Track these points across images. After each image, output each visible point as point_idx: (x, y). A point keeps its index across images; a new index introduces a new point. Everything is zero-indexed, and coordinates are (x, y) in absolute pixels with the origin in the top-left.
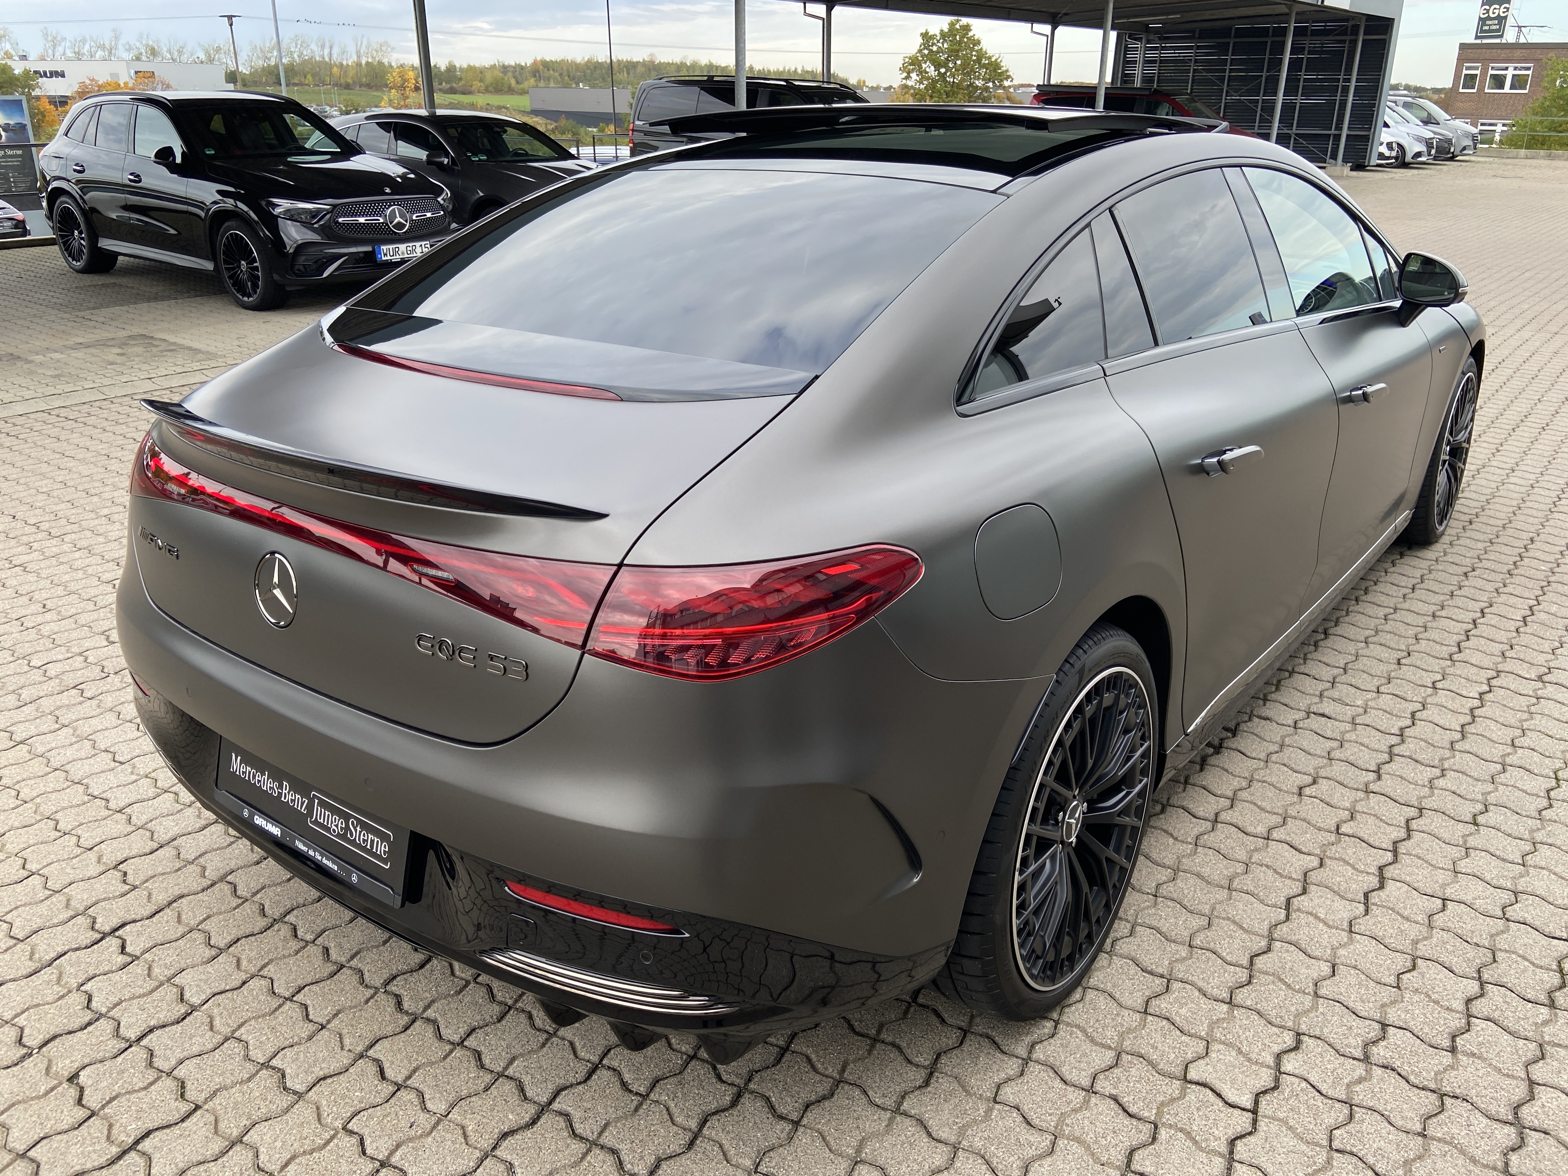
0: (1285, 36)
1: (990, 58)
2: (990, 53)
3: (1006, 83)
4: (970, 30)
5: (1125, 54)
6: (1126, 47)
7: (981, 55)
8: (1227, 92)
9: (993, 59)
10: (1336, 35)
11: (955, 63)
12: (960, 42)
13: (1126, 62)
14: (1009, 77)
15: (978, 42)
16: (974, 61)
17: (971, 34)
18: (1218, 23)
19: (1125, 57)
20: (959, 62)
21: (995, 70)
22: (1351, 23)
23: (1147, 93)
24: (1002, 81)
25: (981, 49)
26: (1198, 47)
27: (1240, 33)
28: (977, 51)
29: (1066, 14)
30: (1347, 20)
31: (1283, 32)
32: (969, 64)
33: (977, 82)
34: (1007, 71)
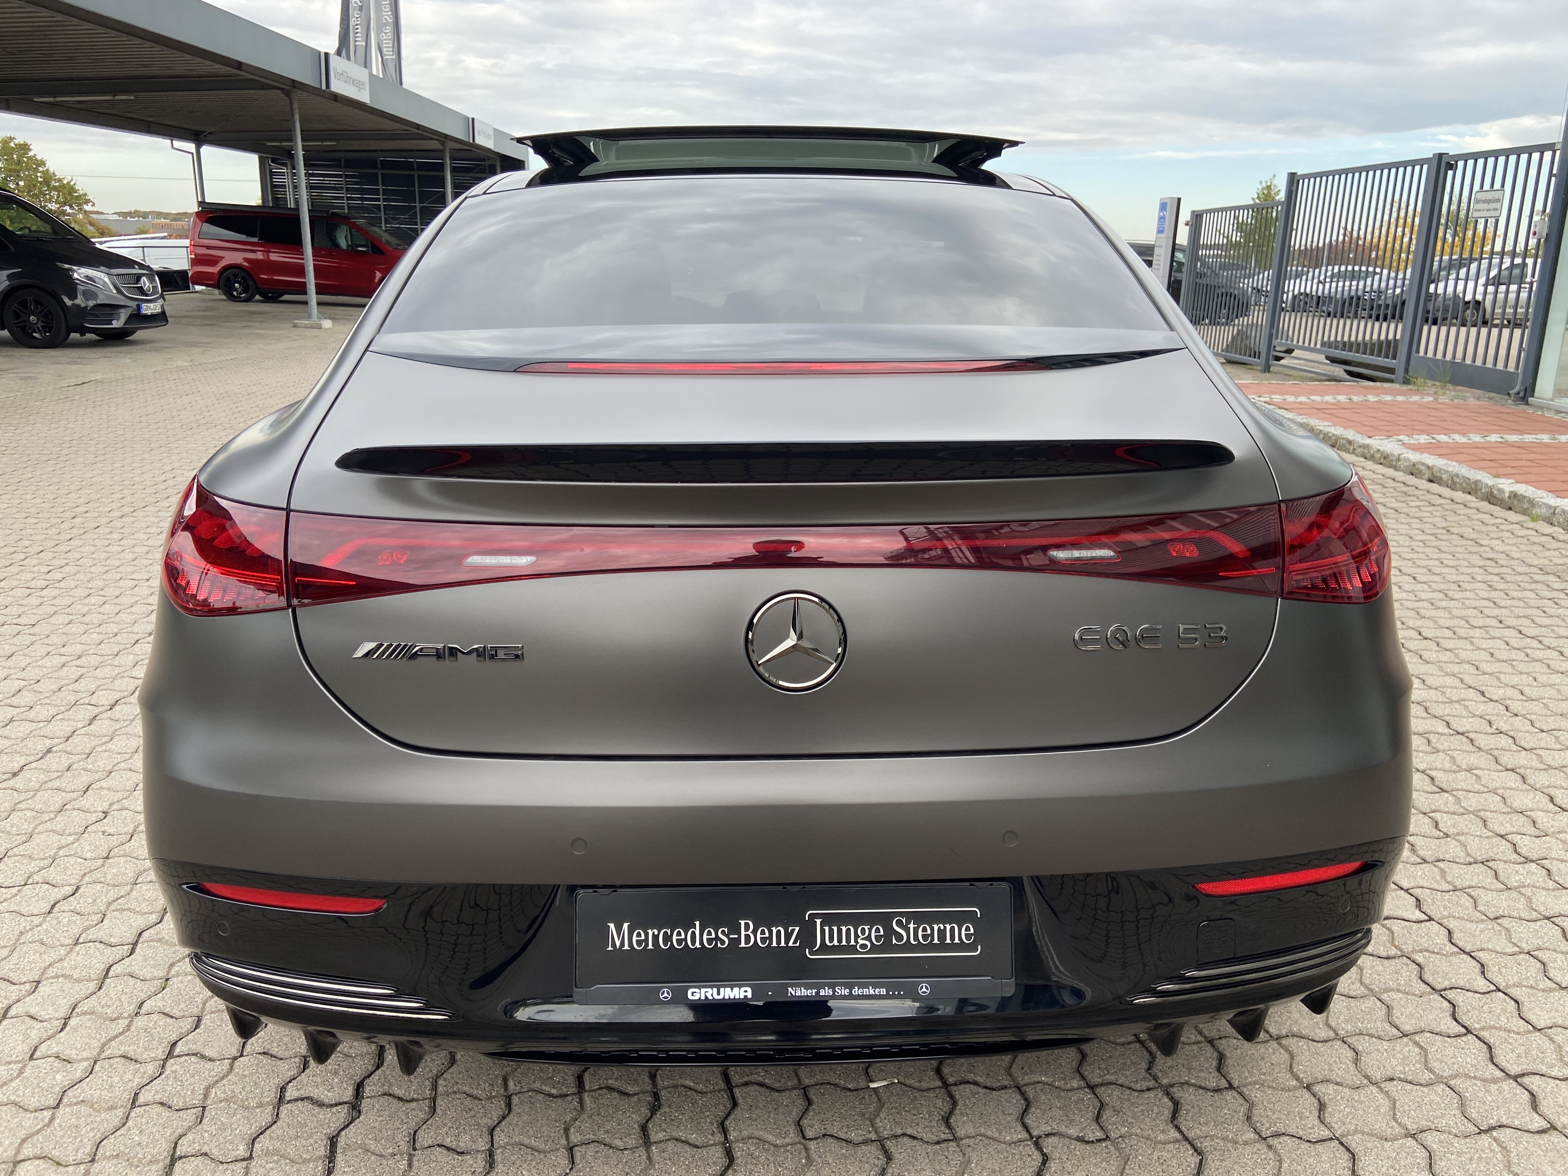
0: (443, 171)
1: (60, 180)
2: (59, 175)
3: (88, 208)
4: (30, 150)
5: (271, 178)
6: (271, 172)
7: (48, 178)
8: (386, 220)
9: (65, 182)
10: (477, 172)
11: (18, 184)
12: (19, 163)
13: (274, 186)
14: (87, 202)
15: (42, 163)
16: (41, 183)
17: (31, 154)
18: (365, 155)
19: (272, 182)
20: (21, 183)
21: (70, 194)
22: (487, 163)
23: (325, 215)
24: (80, 205)
25: (47, 170)
26: (347, 176)
27: (385, 165)
28: (43, 172)
29: (210, 133)
30: (484, 160)
31: (441, 167)
32: (35, 186)
33: (50, 206)
34: (85, 195)
